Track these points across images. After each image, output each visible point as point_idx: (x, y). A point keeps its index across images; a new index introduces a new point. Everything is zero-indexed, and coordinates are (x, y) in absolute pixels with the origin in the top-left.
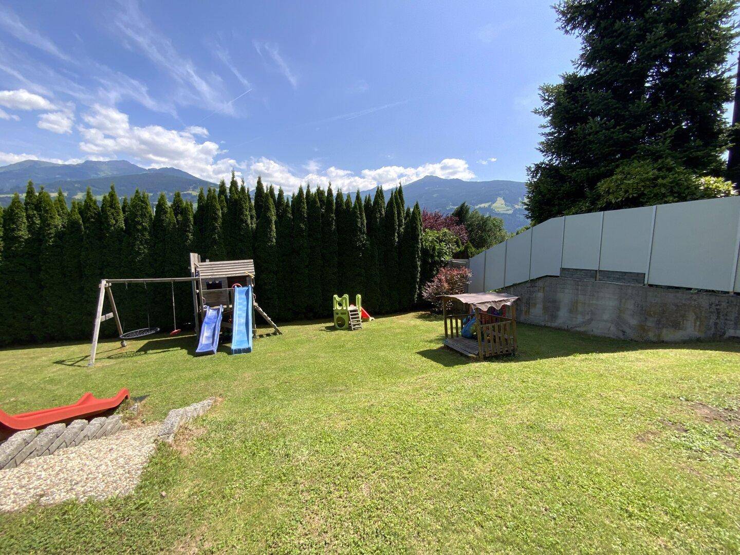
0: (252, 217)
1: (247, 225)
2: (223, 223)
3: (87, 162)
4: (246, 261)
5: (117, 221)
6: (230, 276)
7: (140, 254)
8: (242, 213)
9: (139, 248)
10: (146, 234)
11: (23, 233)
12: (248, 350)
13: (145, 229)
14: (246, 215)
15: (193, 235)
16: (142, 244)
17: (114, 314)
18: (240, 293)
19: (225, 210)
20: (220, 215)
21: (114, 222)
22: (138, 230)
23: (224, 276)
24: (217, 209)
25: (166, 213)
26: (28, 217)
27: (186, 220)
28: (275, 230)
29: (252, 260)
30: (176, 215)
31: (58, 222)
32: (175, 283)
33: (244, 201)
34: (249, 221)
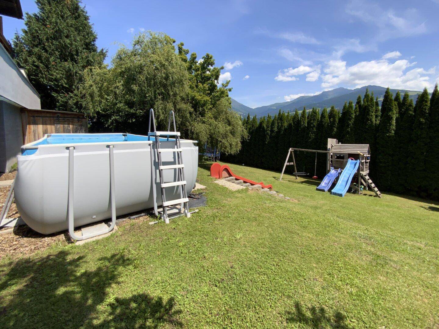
0: (377, 116)
1: (372, 122)
2: (354, 122)
3: (324, 92)
4: (363, 145)
5: (304, 123)
6: (350, 153)
7: (311, 138)
8: (369, 115)
9: (311, 136)
10: (314, 128)
11: (276, 129)
12: (341, 195)
13: (314, 126)
14: (372, 116)
15: (337, 129)
16: (312, 134)
17: (294, 164)
18: (351, 163)
19: (358, 113)
20: (354, 117)
21: (303, 123)
22: (311, 127)
23: (347, 153)
24: (352, 114)
25: (325, 117)
26: (278, 123)
27: (334, 121)
28: (395, 124)
29: (368, 145)
30: (330, 118)
31: (286, 124)
32: (318, 153)
33: (371, 107)
34: (374, 120)
